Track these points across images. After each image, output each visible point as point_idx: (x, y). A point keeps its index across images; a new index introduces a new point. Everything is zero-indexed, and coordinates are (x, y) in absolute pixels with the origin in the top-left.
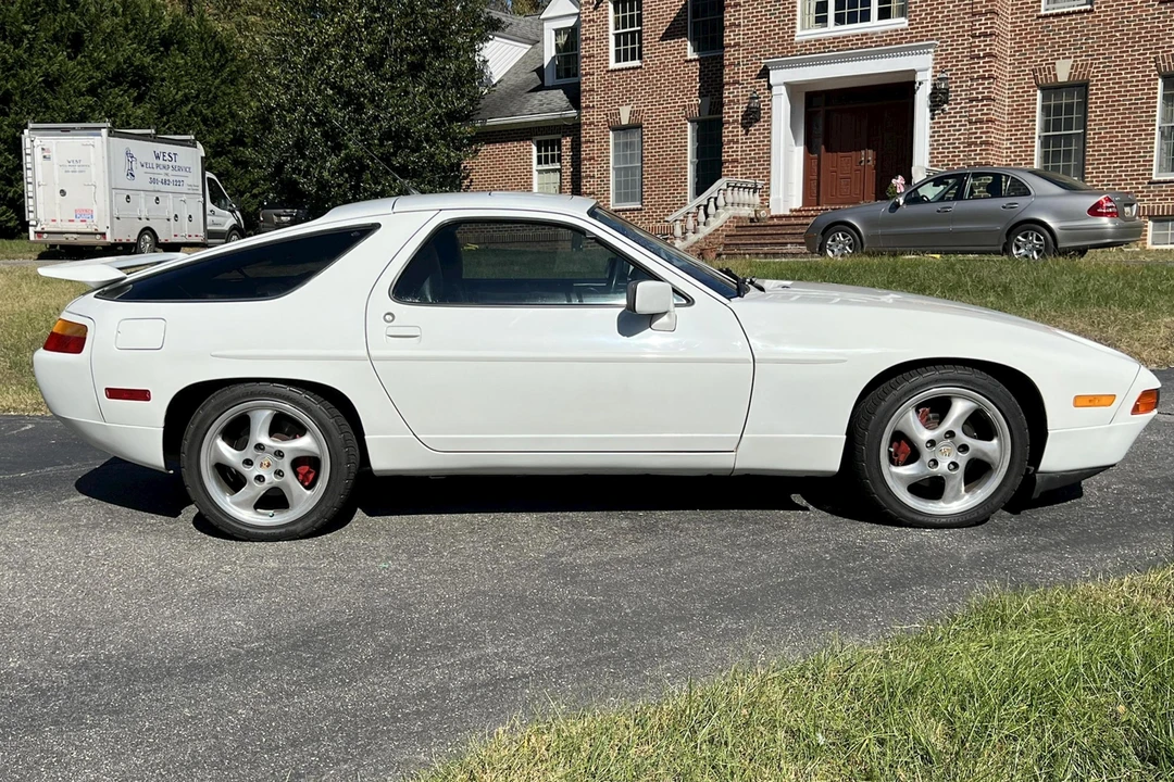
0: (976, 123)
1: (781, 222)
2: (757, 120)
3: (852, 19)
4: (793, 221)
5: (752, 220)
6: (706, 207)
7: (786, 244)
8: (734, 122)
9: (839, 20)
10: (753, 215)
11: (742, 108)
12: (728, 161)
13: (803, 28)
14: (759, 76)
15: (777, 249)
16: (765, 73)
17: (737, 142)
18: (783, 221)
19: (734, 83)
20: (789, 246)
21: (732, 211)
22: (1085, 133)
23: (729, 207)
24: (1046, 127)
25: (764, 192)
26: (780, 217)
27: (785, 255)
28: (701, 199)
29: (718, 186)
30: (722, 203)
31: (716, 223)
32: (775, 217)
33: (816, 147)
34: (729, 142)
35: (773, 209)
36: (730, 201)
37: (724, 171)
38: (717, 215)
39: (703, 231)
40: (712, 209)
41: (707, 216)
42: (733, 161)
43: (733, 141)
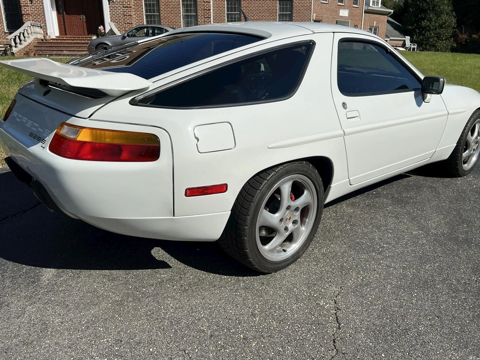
0: (126, 7)
1: (54, 42)
4: (59, 41)
5: (42, 40)
6: (23, 34)
7: (63, 51)
10: (43, 38)
12: (25, 14)
15: (59, 52)
17: (28, 6)
18: (55, 41)
20: (64, 51)
21: (34, 36)
22: (160, 15)
23: (33, 34)
24: (146, 12)
25: (44, 27)
26: (53, 39)
27: (64, 55)
28: (21, 30)
29: (27, 24)
30: (29, 32)
31: (29, 41)
32: (52, 39)
33: (61, 11)
34: (24, 6)
35: (50, 36)
36: (33, 31)
37: (24, 18)
38: (29, 37)
39: (25, 44)
40: (26, 34)
41: (24, 37)
42: (27, 14)
43: (26, 6)
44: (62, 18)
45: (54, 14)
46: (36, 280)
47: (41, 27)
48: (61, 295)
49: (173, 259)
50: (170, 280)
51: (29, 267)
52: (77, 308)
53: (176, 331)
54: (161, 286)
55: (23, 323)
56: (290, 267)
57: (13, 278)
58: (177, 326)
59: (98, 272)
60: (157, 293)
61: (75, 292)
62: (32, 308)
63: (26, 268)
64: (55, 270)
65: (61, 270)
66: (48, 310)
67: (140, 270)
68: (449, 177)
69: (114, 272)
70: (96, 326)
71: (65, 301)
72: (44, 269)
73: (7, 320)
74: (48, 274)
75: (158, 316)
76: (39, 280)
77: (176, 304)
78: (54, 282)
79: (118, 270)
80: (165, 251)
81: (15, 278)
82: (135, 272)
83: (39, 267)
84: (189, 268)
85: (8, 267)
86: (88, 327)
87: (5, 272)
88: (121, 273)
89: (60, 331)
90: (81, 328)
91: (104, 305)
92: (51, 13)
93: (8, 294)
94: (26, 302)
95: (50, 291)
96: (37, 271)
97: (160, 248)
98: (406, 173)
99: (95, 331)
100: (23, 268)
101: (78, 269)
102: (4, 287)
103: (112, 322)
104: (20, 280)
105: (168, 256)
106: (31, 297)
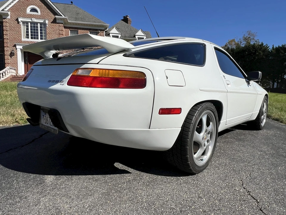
2: (14, 55)
3: (35, 38)
5: (15, 76)
6: (5, 72)
8: (8, 55)
9: (32, 38)
10: (15, 75)
11: (9, 52)
13: (23, 38)
14: (13, 46)
16: (15, 46)
17: (9, 59)
18: (22, 77)
19: (7, 47)
21: (11, 74)
25: (16, 70)
28: (4, 70)
29: (7, 68)
30: (8, 71)
31: (7, 76)
32: (20, 76)
33: (27, 63)
34: (7, 59)
35: (19, 74)
36: (10, 71)
37: (6, 65)
38: (7, 74)
39: (5, 78)
40: (6, 73)
41: (5, 74)
42: (8, 63)
43: (8, 59)
44: (26, 66)
45: (23, 63)
46: (42, 182)
47: (15, 70)
48: (63, 190)
49: (130, 169)
50: (135, 180)
51: (35, 175)
52: (78, 197)
53: (155, 209)
54: (130, 183)
55: (40, 209)
56: (204, 171)
57: (25, 182)
58: (154, 206)
59: (84, 176)
60: (130, 187)
61: (72, 188)
62: (45, 199)
63: (32, 176)
64: (54, 176)
65: (57, 176)
66: (58, 200)
67: (112, 175)
68: (255, 130)
69: (95, 176)
70: (97, 209)
71: (68, 194)
72: (46, 176)
73: (28, 208)
74: (50, 179)
75: (138, 201)
76: (44, 182)
77: (146, 193)
78: (56, 183)
79: (97, 175)
80: (123, 164)
81: (27, 182)
82: (109, 176)
83: (41, 175)
84: (143, 173)
85: (19, 176)
86: (91, 209)
87: (18, 178)
88: (99, 176)
89: (71, 213)
90: (86, 210)
91: (96, 195)
92: (21, 63)
93: (24, 191)
94: (39, 195)
95: (55, 188)
96: (42, 177)
97: (118, 163)
98: (243, 123)
99: (97, 212)
100: (31, 176)
101: (70, 175)
102: (20, 187)
103: (107, 206)
104: (30, 183)
105: (126, 167)
106: (41, 193)
